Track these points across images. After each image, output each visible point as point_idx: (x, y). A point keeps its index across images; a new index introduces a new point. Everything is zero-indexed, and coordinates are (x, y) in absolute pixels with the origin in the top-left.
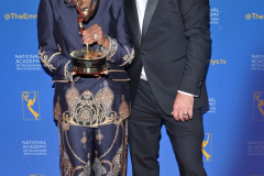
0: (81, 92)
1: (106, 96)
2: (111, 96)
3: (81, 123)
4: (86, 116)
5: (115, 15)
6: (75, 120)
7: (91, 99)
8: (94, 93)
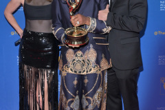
1: (91, 54)
4: (78, 67)
6: (71, 70)
7: (82, 56)
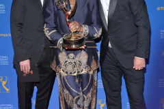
0: (68, 54)
1: (83, 57)
2: (86, 57)
3: (67, 73)
4: (70, 68)
5: (91, 9)
6: (63, 71)
7: (73, 58)
8: (76, 55)
